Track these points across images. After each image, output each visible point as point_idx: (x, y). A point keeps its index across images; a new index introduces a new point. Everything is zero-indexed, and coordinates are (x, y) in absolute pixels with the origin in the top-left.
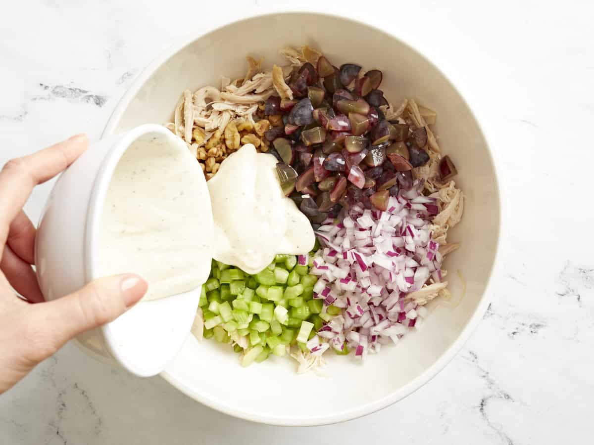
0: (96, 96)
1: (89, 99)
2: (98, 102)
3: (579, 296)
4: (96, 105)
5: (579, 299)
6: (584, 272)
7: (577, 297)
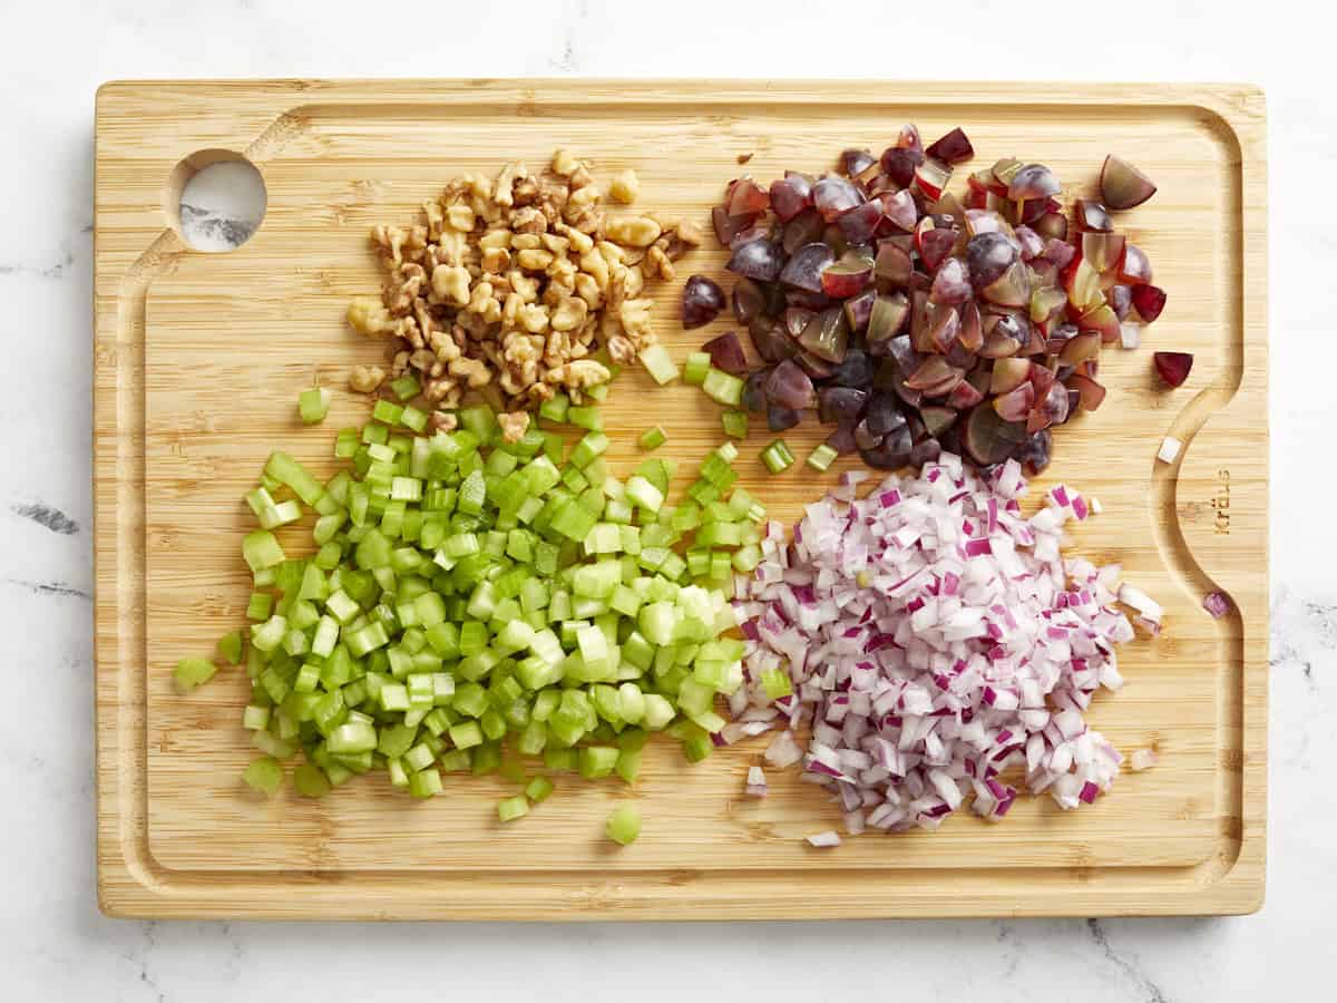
0: (227, 222)
1: (212, 229)
2: (231, 236)
3: (1309, 666)
4: (226, 241)
5: (1308, 672)
6: (1320, 612)
7: (1305, 667)
